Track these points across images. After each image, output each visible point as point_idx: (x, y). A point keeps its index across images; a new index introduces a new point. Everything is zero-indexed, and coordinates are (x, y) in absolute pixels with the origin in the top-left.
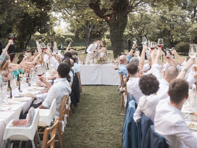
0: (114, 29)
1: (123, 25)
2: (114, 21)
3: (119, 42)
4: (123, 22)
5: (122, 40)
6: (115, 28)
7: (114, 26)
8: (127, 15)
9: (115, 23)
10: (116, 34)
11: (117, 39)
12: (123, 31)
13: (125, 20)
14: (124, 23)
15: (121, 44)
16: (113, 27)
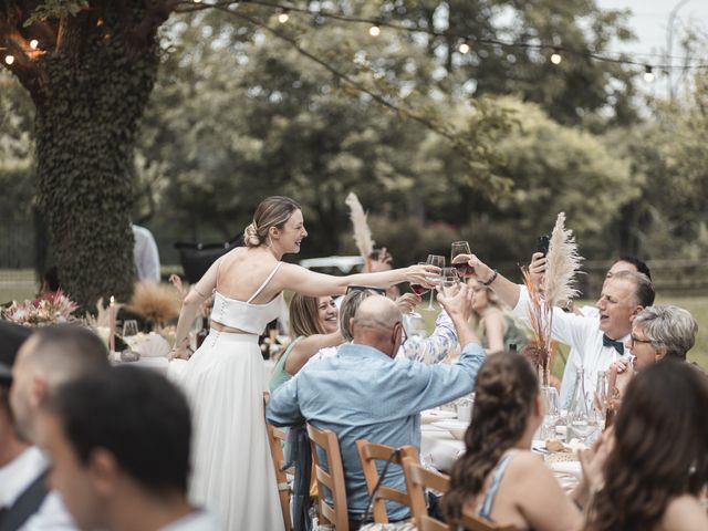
0: (68, 121)
1: (131, 99)
2: (68, 67)
3: (101, 212)
4: (133, 73)
5: (120, 198)
6: (76, 113)
7: (71, 103)
8: (154, 32)
9: (76, 83)
10: (83, 154)
11: (90, 190)
12: (128, 134)
13: (141, 64)
14: (136, 81)
15: (115, 221)
16: (64, 108)
